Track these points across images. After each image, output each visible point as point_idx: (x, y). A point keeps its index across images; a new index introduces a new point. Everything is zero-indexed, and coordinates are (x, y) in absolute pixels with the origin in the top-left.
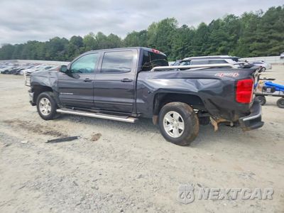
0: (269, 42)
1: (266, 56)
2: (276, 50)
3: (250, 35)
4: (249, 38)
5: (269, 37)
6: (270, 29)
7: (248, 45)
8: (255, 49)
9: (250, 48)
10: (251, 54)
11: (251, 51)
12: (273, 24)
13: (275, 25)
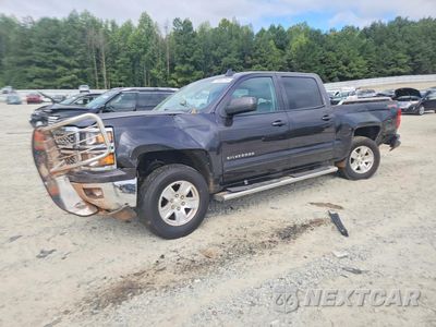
0: (55, 68)
1: (56, 88)
2: (67, 82)
3: (22, 55)
4: (22, 59)
5: (54, 61)
6: (52, 49)
7: (23, 69)
8: (36, 77)
9: (29, 75)
10: (32, 85)
11: (31, 80)
12: (54, 43)
13: (58, 45)
